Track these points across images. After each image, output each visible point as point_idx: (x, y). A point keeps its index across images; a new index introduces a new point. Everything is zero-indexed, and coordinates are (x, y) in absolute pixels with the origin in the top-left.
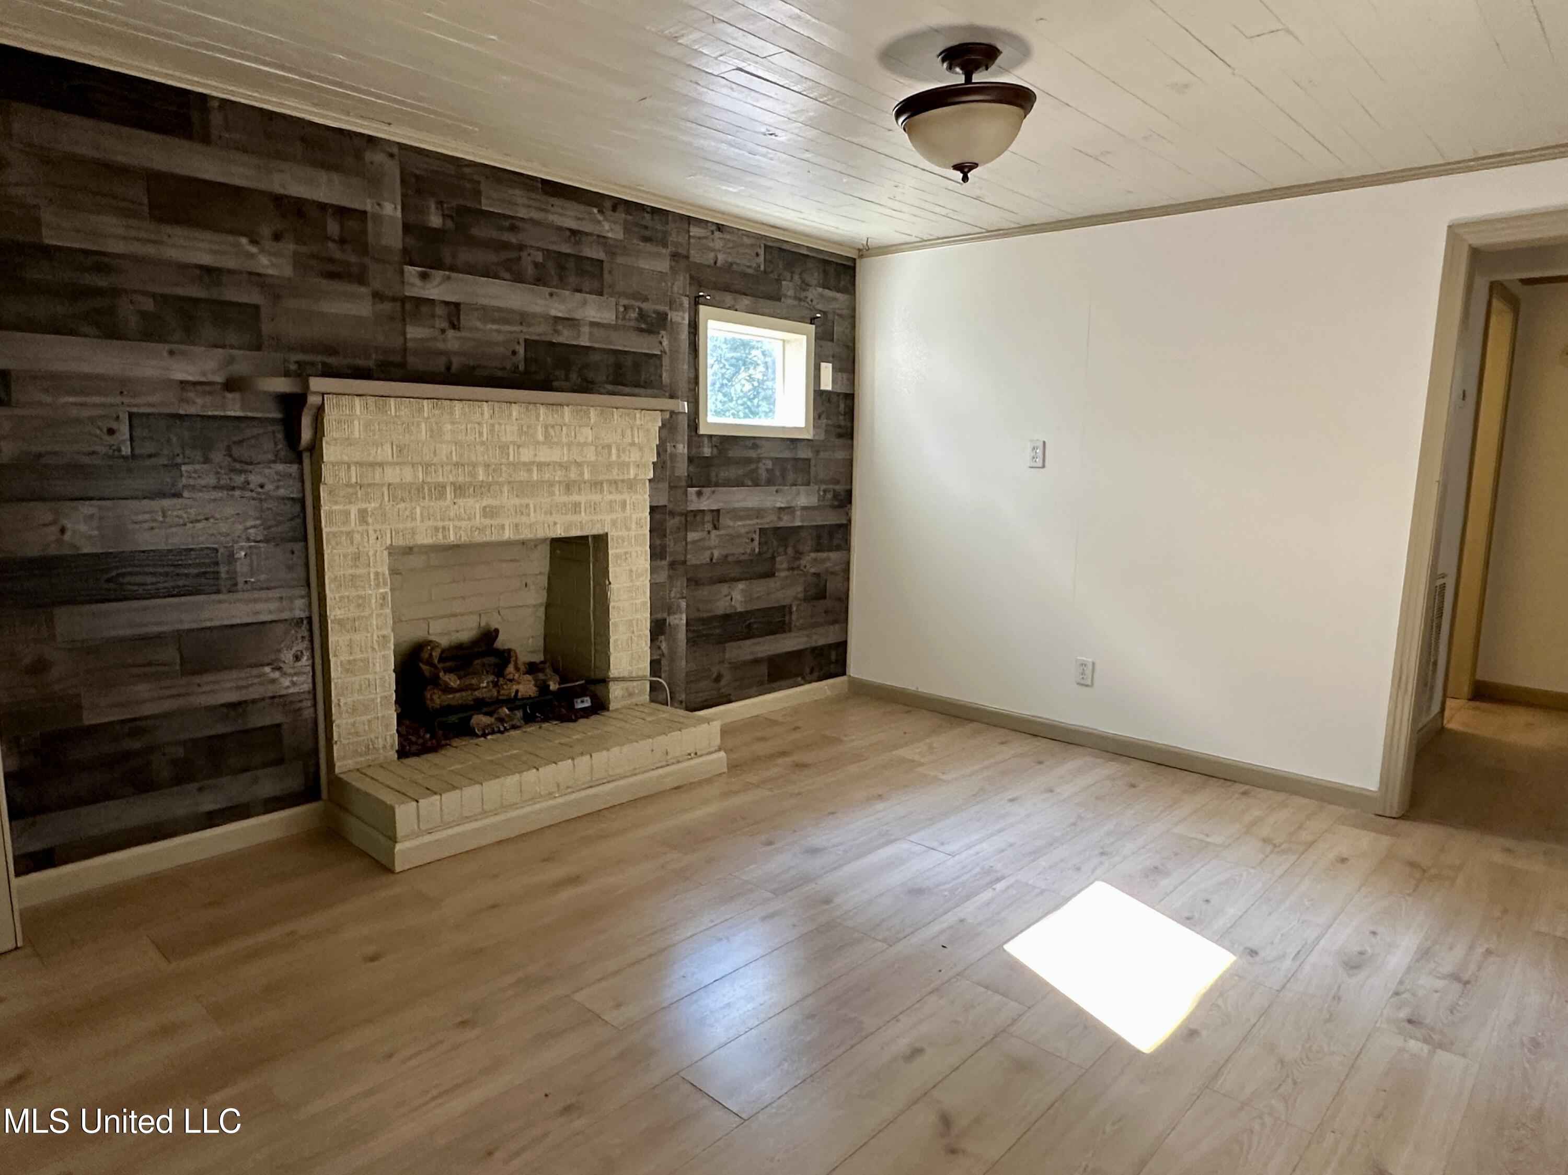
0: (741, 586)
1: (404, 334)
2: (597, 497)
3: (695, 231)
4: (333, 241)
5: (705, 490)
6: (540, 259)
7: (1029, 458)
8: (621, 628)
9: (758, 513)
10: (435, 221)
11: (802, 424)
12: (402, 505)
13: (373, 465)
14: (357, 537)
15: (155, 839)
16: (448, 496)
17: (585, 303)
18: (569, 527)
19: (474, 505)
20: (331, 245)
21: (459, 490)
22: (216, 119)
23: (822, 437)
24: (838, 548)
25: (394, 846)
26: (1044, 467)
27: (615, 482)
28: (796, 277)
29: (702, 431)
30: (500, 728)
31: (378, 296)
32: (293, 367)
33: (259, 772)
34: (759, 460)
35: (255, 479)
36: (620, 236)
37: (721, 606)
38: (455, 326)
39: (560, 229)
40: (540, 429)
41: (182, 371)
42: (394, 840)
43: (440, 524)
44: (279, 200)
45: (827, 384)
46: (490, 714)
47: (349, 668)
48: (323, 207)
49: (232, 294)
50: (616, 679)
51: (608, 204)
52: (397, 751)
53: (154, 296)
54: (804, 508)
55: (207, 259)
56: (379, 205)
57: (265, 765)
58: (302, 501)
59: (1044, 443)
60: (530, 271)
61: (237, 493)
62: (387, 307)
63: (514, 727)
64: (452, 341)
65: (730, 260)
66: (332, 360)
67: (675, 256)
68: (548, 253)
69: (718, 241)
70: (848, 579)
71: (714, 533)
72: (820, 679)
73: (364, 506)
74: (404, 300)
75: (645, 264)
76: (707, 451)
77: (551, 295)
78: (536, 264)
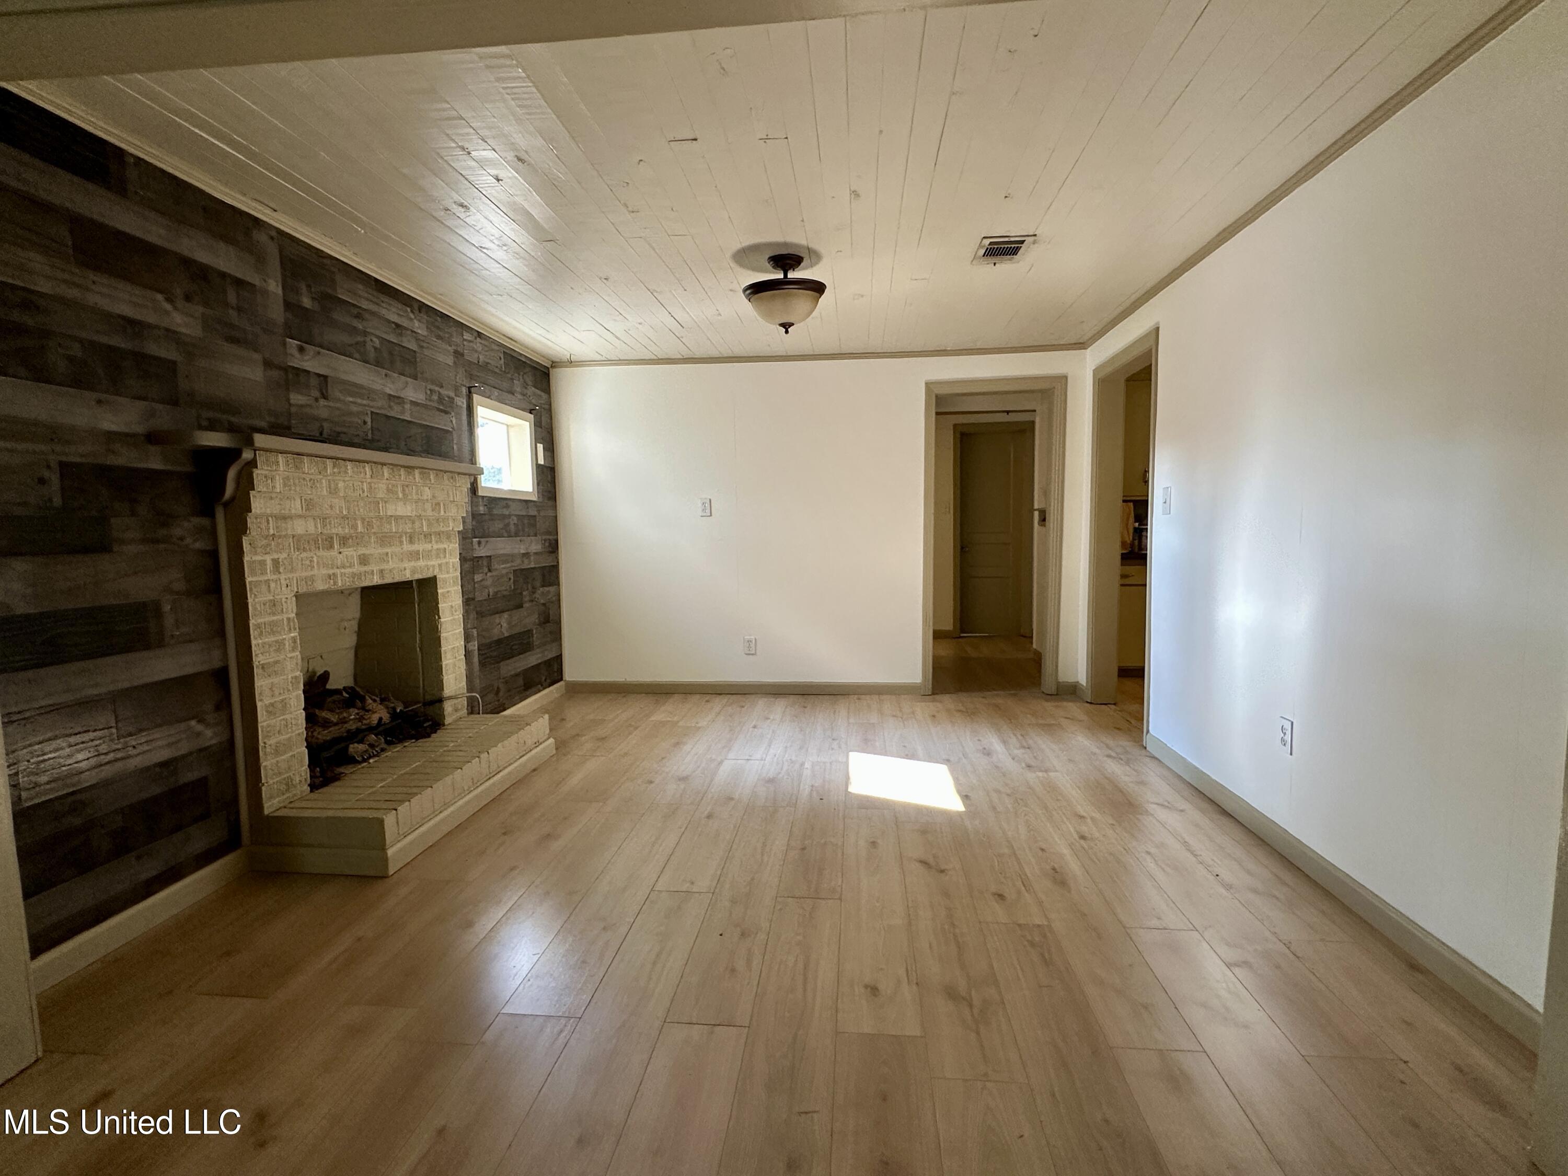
0: (506, 615)
1: (288, 400)
2: (428, 546)
3: (467, 336)
4: (232, 308)
5: (482, 540)
6: (377, 345)
7: (701, 510)
8: (449, 655)
9: (512, 558)
10: (307, 302)
11: (530, 489)
12: (304, 555)
13: (285, 518)
14: (273, 585)
16: (336, 546)
17: (406, 385)
18: (413, 572)
19: (351, 553)
20: (231, 311)
21: (344, 541)
22: (132, 174)
23: (541, 500)
24: (550, 585)
25: (387, 854)
26: (711, 515)
27: (439, 534)
28: (521, 377)
29: (480, 493)
31: (268, 364)
32: (205, 423)
33: (189, 830)
34: (510, 516)
35: (175, 532)
36: (425, 333)
37: (496, 633)
38: (325, 397)
39: (389, 321)
40: (400, 489)
41: (110, 422)
42: (383, 848)
43: (331, 572)
44: (187, 262)
45: (541, 461)
46: (361, 741)
47: (271, 711)
48: (223, 275)
49: (152, 348)
50: (450, 698)
51: (416, 306)
52: (309, 785)
53: (81, 341)
54: (536, 553)
55: (127, 310)
56: (265, 281)
57: (195, 821)
59: (710, 500)
60: (372, 355)
62: (275, 374)
63: (383, 750)
64: (322, 409)
65: (487, 361)
67: (456, 353)
68: (383, 340)
69: (478, 345)
70: (560, 607)
71: (489, 574)
72: (550, 686)
75: (441, 358)
76: (482, 509)
77: (386, 375)
78: (375, 348)
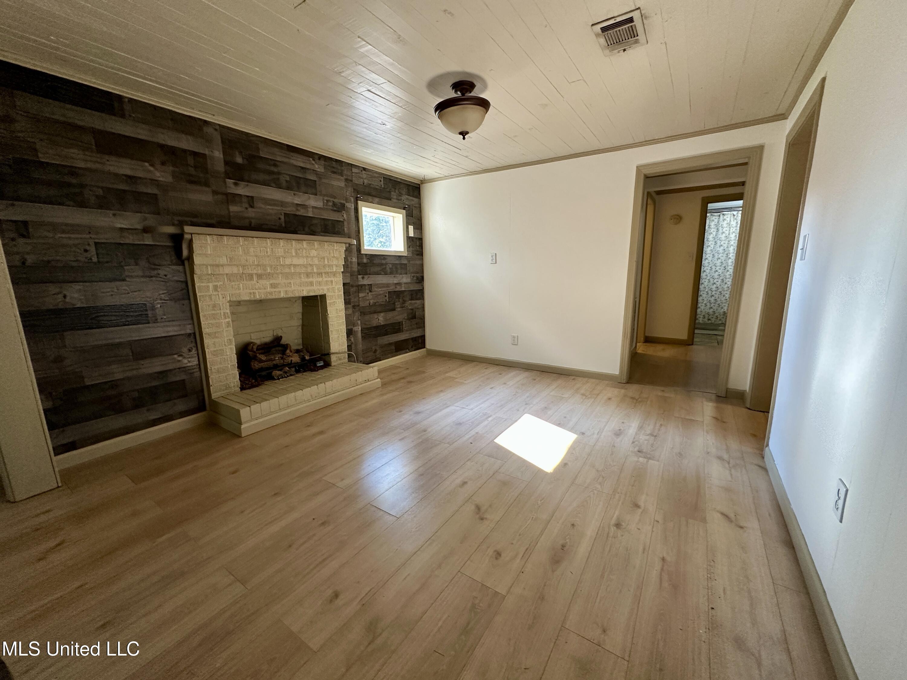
0: (382, 314)
1: (228, 209)
2: (320, 279)
3: (354, 170)
4: (191, 166)
5: (365, 276)
6: (288, 179)
7: (490, 260)
8: (334, 333)
9: (388, 285)
10: (239, 160)
11: (402, 250)
12: (233, 283)
13: (218, 266)
14: (213, 297)
15: (128, 433)
16: (255, 280)
17: (309, 198)
18: (309, 291)
19: (266, 283)
20: (190, 168)
21: (260, 276)
22: (127, 107)
23: (411, 255)
24: (419, 299)
25: (241, 427)
26: (496, 263)
27: (328, 273)
28: (397, 191)
29: (363, 252)
30: (286, 375)
31: (215, 193)
32: (176, 222)
33: (176, 401)
34: (386, 264)
35: (162, 272)
36: (323, 170)
37: (375, 323)
38: (252, 207)
39: (296, 166)
40: (293, 251)
41: (121, 223)
42: (240, 423)
43: (252, 291)
44: (162, 147)
45: (411, 234)
46: (281, 370)
47: (215, 353)
48: (185, 151)
49: (143, 189)
50: (333, 353)
51: (316, 157)
52: (240, 388)
53: (102, 188)
54: (405, 283)
55: (129, 172)
56: (212, 151)
57: (178, 398)
58: (186, 283)
59: (496, 254)
60: (284, 184)
61: (154, 279)
62: (220, 197)
63: (291, 375)
64: (251, 213)
65: (370, 183)
66: (195, 220)
67: (346, 180)
68: (291, 176)
69: (364, 175)
70: (424, 311)
71: (370, 294)
72: (415, 350)
73: (216, 284)
74: (227, 194)
75: (335, 183)
76: (365, 261)
77: (294, 194)
78: (286, 181)
